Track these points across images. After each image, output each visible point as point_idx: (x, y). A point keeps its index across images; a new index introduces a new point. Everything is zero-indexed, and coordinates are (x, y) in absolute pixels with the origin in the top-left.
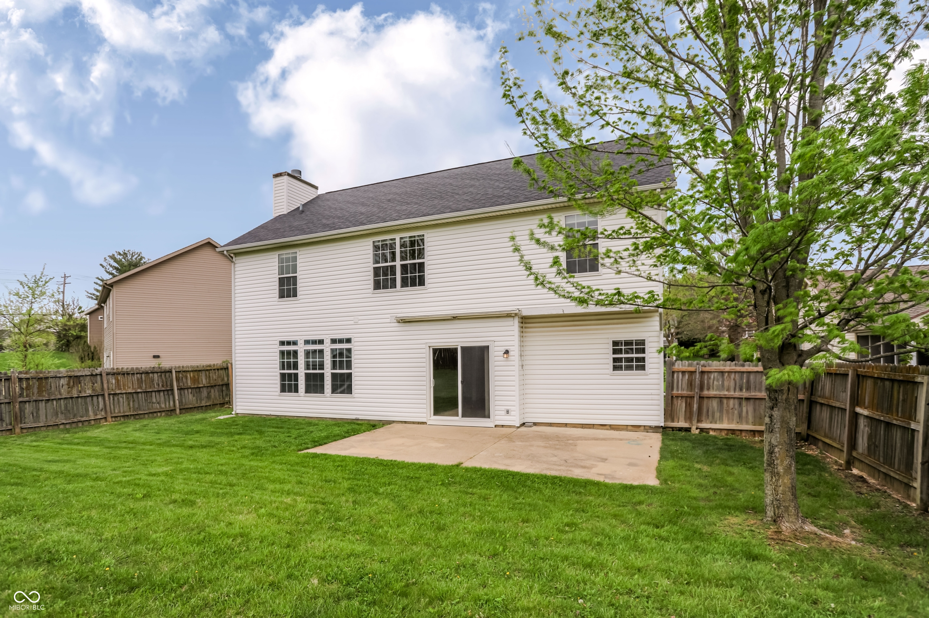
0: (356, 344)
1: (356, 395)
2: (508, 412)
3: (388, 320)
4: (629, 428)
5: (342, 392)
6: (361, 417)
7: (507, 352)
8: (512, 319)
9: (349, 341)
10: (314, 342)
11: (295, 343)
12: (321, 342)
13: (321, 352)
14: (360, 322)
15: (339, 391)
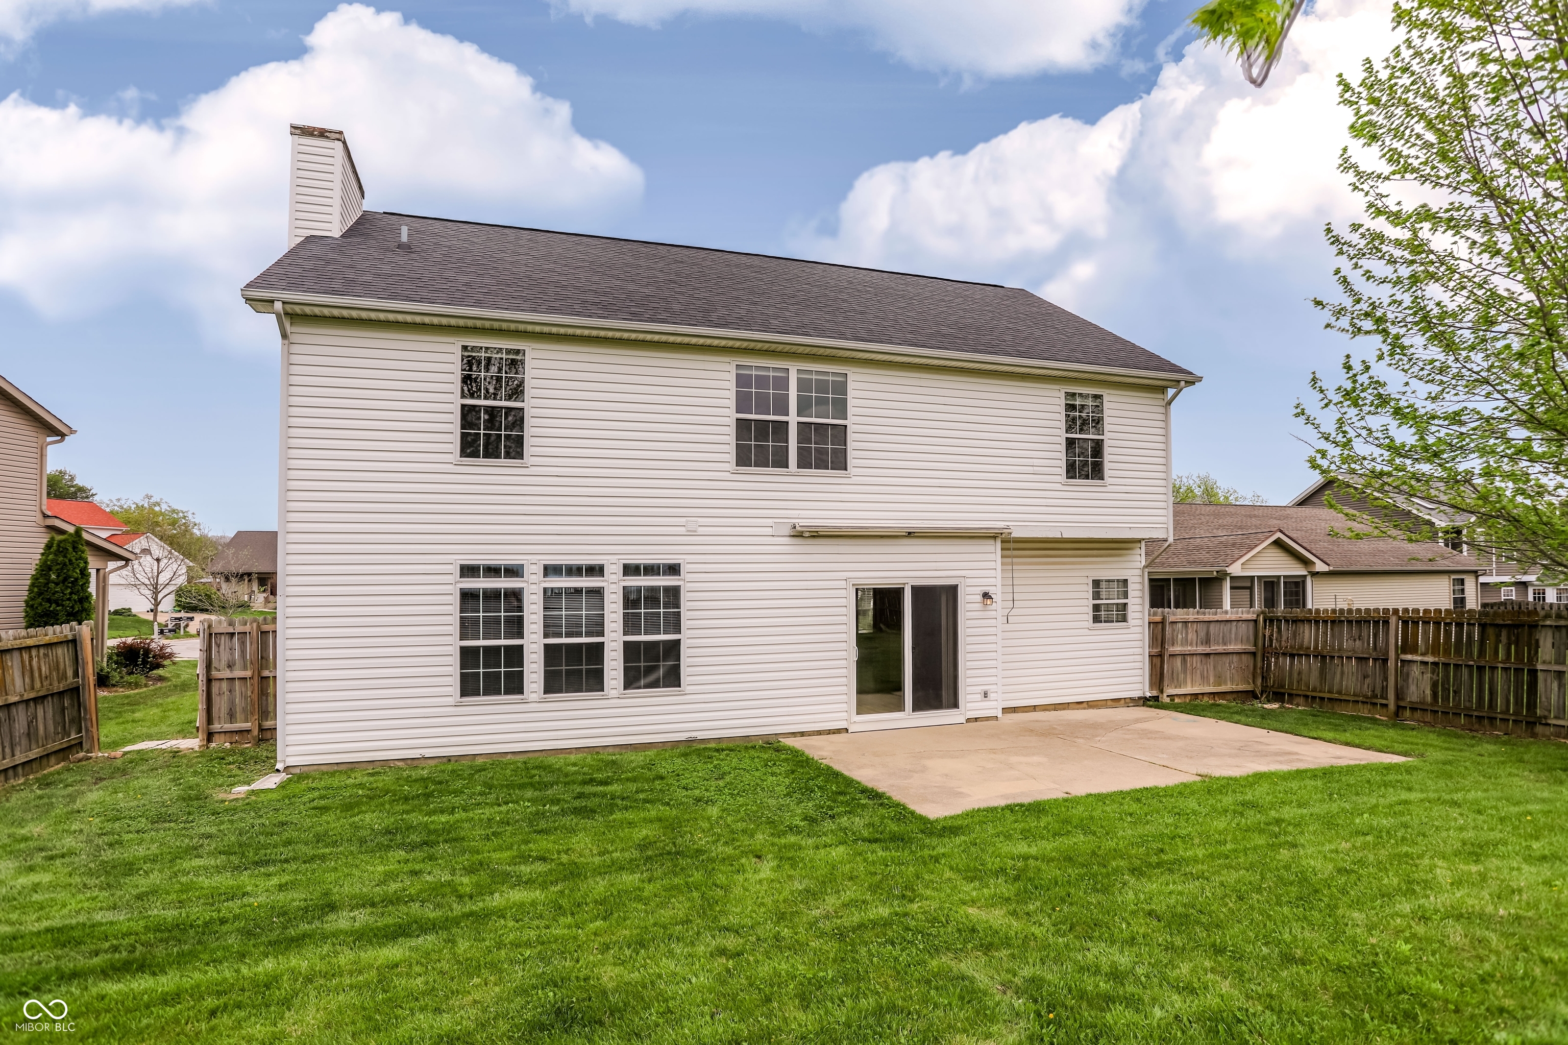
0: (689, 577)
1: (689, 689)
2: (986, 695)
3: (769, 531)
4: (1109, 703)
5: (654, 684)
6: (700, 735)
7: (986, 595)
8: (992, 542)
9: (674, 569)
10: (574, 571)
11: (514, 571)
12: (596, 570)
13: (598, 593)
14: (701, 530)
15: (642, 683)
